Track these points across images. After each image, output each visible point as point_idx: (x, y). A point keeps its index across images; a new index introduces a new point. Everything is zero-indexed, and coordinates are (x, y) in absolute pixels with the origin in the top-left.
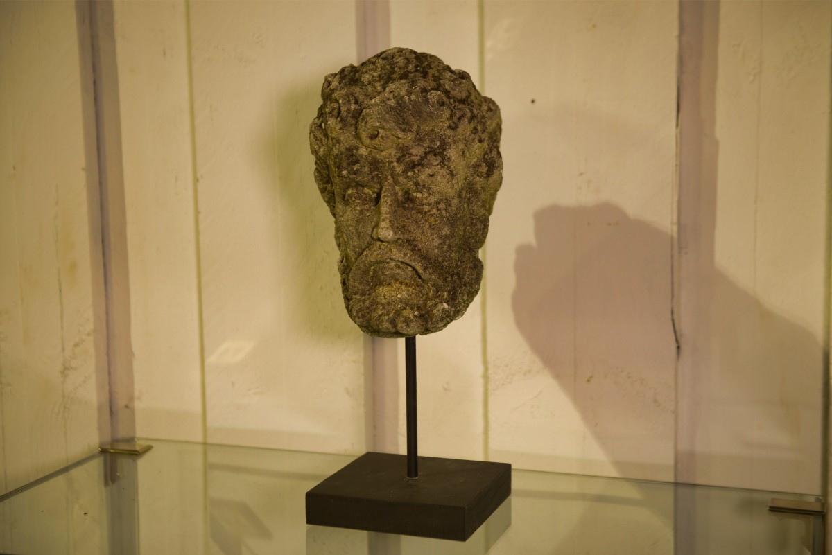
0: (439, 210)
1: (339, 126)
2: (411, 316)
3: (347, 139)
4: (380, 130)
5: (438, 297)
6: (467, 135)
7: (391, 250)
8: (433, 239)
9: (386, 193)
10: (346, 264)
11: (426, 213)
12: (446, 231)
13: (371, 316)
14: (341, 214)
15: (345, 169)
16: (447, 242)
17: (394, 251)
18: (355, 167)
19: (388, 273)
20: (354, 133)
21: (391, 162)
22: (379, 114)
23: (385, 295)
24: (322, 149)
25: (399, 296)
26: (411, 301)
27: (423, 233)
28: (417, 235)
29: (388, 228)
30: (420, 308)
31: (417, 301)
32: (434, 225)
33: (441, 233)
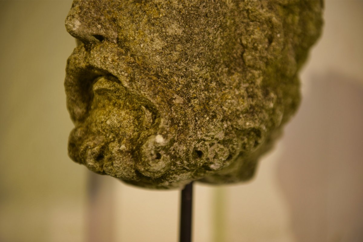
2: (114, 151)
5: (154, 126)
8: (152, 40)
12: (174, 29)
25: (108, 122)
26: (122, 130)
27: (137, 30)
28: (129, 31)
29: (73, 17)
30: (132, 141)
31: (130, 131)
32: (154, 19)
33: (164, 31)
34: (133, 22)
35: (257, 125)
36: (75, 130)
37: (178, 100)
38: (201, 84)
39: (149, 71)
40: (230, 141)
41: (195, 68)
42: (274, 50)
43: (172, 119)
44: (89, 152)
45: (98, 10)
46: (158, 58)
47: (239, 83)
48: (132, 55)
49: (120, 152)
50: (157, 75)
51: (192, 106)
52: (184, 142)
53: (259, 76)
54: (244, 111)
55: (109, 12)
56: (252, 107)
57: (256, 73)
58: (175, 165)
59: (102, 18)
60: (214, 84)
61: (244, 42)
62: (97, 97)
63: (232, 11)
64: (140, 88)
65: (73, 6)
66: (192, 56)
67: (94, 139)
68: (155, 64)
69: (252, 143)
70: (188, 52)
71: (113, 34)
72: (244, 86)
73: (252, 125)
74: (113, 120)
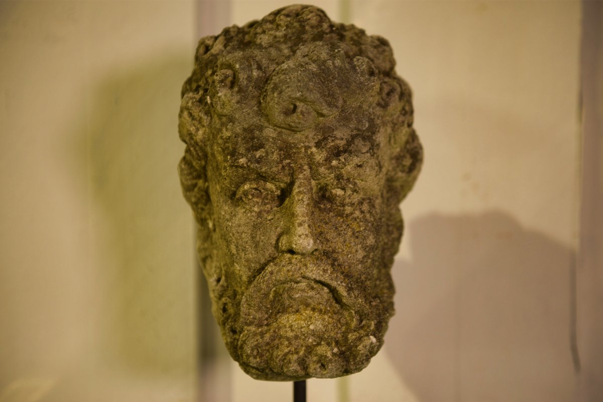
1: (236, 98)
2: (329, 354)
3: (246, 116)
4: (298, 104)
5: (362, 328)
6: (395, 117)
7: (306, 265)
8: (357, 251)
9: (301, 189)
10: (225, 284)
11: (347, 216)
12: (371, 241)
13: (272, 355)
14: (228, 217)
15: (243, 156)
16: (371, 255)
17: (311, 266)
18: (258, 154)
19: (297, 296)
20: (255, 108)
21: (307, 148)
22: (299, 81)
23: (291, 327)
24: (200, 132)
25: (312, 327)
26: (327, 334)
27: (345, 242)
30: (338, 343)
31: (334, 334)
32: (357, 232)
33: (365, 242)
34: (339, 235)
55: (319, 226)
68: (357, 272)
74: (317, 325)
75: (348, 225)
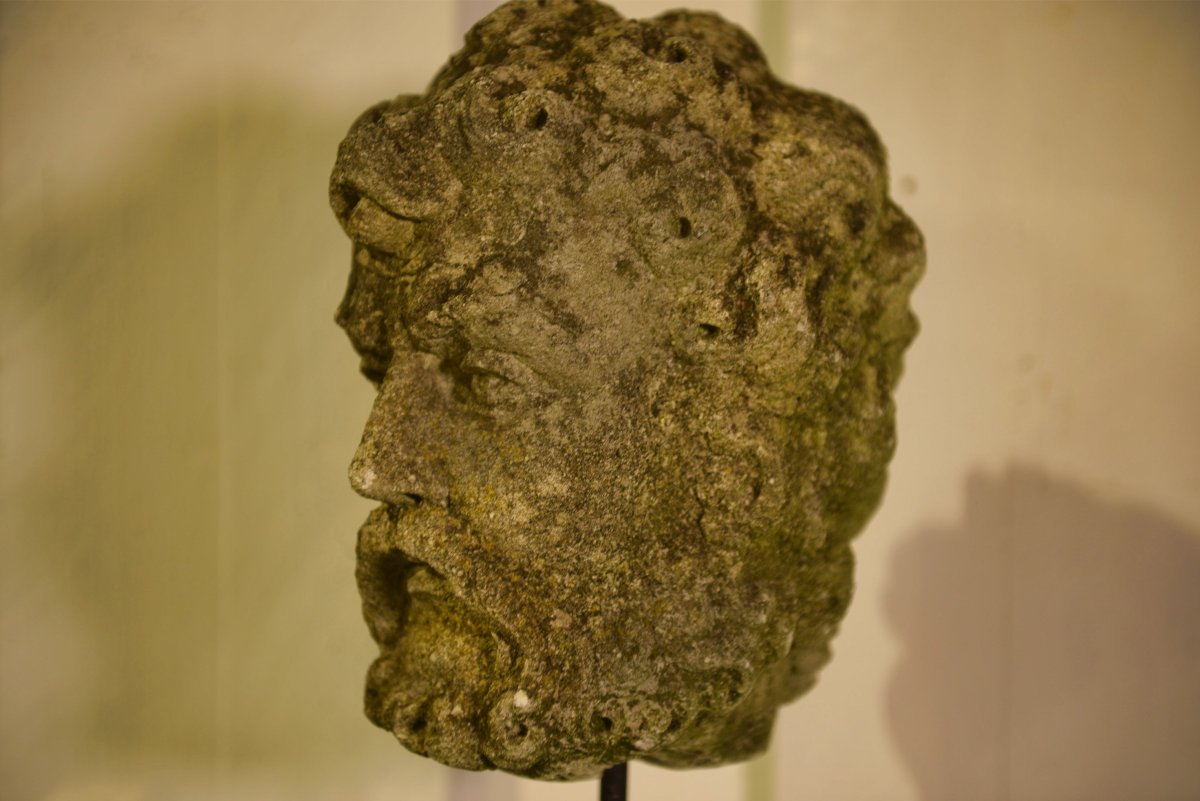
0: (540, 423)
2: (442, 716)
5: (514, 670)
7: (395, 525)
8: (511, 505)
11: (501, 429)
12: (553, 484)
16: (562, 518)
17: (401, 528)
25: (433, 657)
26: (459, 676)
27: (484, 485)
28: (469, 488)
29: (362, 463)
30: (475, 697)
31: (472, 678)
32: (514, 464)
33: (532, 488)
34: (476, 468)
35: (729, 662)
36: (377, 664)
37: (561, 621)
38: (612, 584)
39: (506, 563)
40: (673, 695)
41: (596, 556)
42: (764, 509)
43: (548, 659)
44: (398, 715)
45: (411, 445)
46: (522, 539)
47: (692, 578)
48: (474, 533)
49: (452, 719)
50: (521, 571)
51: (589, 630)
52: (572, 702)
53: (735, 562)
54: (700, 634)
55: (432, 448)
56: (719, 624)
57: (728, 555)
58: (557, 745)
59: (419, 460)
60: (637, 584)
61: (702, 496)
62: (416, 604)
63: (673, 438)
64: (485, 600)
65: (363, 441)
66: (589, 533)
67: (409, 687)
68: (517, 551)
69: (723, 694)
70: (582, 526)
71: (439, 490)
72: (702, 582)
73: (718, 663)
74: (441, 655)
75: (497, 449)
